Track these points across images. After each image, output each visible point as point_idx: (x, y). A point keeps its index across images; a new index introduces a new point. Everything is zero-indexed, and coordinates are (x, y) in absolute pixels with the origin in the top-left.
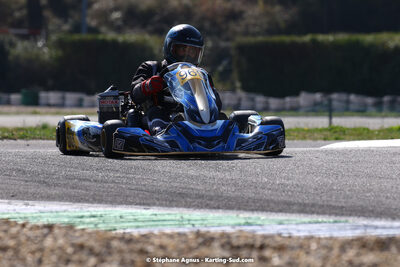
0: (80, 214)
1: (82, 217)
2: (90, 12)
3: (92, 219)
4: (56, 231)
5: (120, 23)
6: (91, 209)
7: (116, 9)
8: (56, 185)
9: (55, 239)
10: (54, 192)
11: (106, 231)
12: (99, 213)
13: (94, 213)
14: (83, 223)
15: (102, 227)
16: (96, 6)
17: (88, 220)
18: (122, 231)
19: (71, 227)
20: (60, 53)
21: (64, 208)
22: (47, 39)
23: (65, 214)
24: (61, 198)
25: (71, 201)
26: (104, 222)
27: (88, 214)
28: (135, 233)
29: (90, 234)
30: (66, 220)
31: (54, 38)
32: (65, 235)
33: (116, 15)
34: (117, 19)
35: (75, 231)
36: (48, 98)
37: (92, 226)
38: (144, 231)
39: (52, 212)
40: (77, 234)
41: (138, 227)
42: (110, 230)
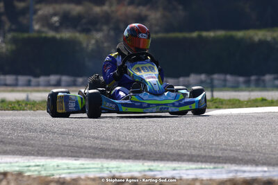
0: (28, 164)
1: (29, 166)
2: (35, 17)
3: (37, 168)
4: (9, 177)
5: (57, 24)
6: (36, 160)
7: (55, 14)
8: (10, 143)
9: (8, 183)
10: (8, 148)
11: (46, 176)
12: (41, 164)
13: (38, 164)
14: (30, 171)
15: (44, 173)
16: (40, 13)
17: (33, 169)
18: (58, 177)
19: (20, 174)
20: (14, 47)
21: (16, 159)
22: (4, 37)
23: (17, 164)
24: (13, 153)
25: (20, 155)
26: (45, 170)
27: (33, 164)
28: (68, 177)
29: (34, 179)
30: (17, 169)
31: (9, 36)
32: (16, 180)
33: (55, 19)
34: (56, 22)
35: (24, 177)
36: (5, 80)
37: (36, 173)
38: (74, 176)
39: (7, 163)
40: (25, 179)
41: (70, 173)
42: (50, 176)
